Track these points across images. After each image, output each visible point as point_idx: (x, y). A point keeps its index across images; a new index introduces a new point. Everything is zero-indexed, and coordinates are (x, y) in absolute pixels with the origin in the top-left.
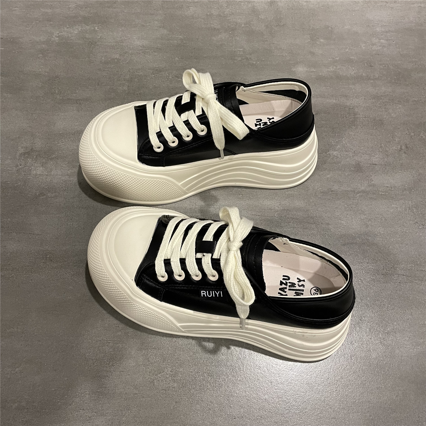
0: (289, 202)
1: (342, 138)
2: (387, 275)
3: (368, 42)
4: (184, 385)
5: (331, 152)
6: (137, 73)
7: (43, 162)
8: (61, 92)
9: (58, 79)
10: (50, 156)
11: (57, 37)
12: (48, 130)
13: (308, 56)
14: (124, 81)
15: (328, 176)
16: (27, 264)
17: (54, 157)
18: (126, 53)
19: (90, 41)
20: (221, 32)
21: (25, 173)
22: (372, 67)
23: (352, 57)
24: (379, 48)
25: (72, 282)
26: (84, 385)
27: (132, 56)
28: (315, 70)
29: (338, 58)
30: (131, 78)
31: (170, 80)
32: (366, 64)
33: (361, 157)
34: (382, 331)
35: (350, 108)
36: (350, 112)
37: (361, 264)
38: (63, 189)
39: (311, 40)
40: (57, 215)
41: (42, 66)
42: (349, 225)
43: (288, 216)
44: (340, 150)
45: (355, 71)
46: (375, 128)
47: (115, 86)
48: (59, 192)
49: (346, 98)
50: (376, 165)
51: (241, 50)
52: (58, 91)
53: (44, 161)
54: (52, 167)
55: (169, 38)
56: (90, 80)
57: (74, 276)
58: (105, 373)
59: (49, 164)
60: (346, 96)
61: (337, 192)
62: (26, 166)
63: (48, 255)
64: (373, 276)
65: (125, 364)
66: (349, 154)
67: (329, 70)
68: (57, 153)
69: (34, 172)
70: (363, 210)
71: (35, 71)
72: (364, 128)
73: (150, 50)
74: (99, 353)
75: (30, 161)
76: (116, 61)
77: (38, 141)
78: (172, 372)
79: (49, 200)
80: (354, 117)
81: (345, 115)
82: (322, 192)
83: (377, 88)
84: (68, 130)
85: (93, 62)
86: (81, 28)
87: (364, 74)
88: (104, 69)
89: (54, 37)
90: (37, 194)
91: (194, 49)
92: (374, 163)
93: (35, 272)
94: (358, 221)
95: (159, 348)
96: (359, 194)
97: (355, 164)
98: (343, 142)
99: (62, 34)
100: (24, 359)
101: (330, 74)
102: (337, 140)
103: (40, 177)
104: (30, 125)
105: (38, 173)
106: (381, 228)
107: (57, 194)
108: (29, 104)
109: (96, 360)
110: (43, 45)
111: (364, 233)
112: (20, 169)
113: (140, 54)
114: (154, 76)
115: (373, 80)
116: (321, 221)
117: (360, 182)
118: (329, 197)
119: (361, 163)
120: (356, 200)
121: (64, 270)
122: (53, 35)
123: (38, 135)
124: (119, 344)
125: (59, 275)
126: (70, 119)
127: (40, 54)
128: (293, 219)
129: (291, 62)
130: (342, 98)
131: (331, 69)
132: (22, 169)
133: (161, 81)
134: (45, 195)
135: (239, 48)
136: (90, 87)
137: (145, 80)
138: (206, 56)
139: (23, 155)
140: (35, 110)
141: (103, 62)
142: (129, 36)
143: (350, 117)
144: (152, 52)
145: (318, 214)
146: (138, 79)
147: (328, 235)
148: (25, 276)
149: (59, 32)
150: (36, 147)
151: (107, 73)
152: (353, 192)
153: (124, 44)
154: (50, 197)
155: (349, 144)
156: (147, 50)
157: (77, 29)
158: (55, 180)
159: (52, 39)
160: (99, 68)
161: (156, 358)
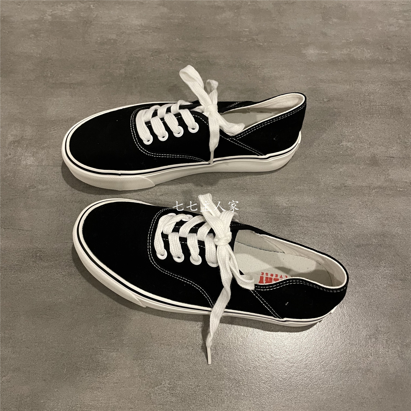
0: (298, 198)
1: (357, 128)
2: (405, 281)
3: (385, 22)
4: (183, 400)
5: (344, 143)
6: (135, 55)
7: (34, 152)
8: (54, 75)
9: (51, 61)
10: (42, 145)
11: (50, 16)
12: (40, 117)
13: (320, 37)
14: (121, 64)
15: (341, 170)
16: (15, 263)
17: (46, 146)
18: (123, 33)
19: (85, 20)
20: (225, 10)
21: (14, 163)
22: (389, 49)
23: (367, 39)
24: (397, 29)
25: (63, 283)
26: (75, 398)
27: (131, 36)
28: (327, 53)
29: (352, 40)
30: (129, 60)
31: (170, 63)
32: (382, 46)
33: (377, 149)
34: (400, 343)
35: (365, 94)
36: (365, 99)
37: (377, 268)
38: (55, 181)
39: (322, 19)
40: (48, 210)
41: (34, 47)
42: (364, 224)
43: (297, 213)
44: (354, 140)
45: (370, 53)
46: (392, 117)
47: (111, 69)
48: (50, 184)
49: (360, 84)
50: (393, 158)
51: (247, 30)
52: (51, 75)
53: (35, 150)
54: (44, 157)
55: (169, 17)
56: (85, 63)
57: (66, 276)
58: (98, 384)
59: (40, 154)
60: (361, 82)
61: (351, 188)
62: (16, 156)
63: (38, 253)
64: (390, 281)
65: (119, 375)
66: (364, 145)
67: (342, 52)
68: (48, 142)
69: (24, 162)
70: (379, 207)
71: (27, 52)
72: (380, 116)
73: (149, 30)
74: (92, 362)
75: (20, 151)
76: (112, 41)
77: (29, 129)
78: (170, 385)
79: (40, 193)
80: (369, 104)
81: (360, 103)
82: (335, 188)
83: (396, 73)
84: (60, 117)
85: (88, 43)
86: (75, 7)
87: (380, 58)
88: (99, 51)
89: (47, 15)
90: (27, 187)
91: (196, 29)
92: (392, 156)
93: (24, 271)
94: (374, 220)
95: (156, 358)
96: (376, 190)
97: (370, 157)
98: (357, 132)
99: (55, 12)
100: (12, 368)
101: (344, 57)
102: (351, 130)
103: (30, 168)
104: (20, 111)
105: (29, 163)
106: (398, 228)
107: (48, 186)
108: (20, 89)
109: (89, 369)
110: (36, 25)
111: (380, 233)
112: (9, 158)
113: (138, 34)
114: (152, 58)
115: (390, 63)
116: (333, 220)
117: (376, 176)
118: (342, 193)
119: (377, 155)
120: (371, 196)
121: (55, 269)
122: (46, 14)
123: (28, 122)
124: (113, 353)
125: (50, 275)
126: (63, 105)
127: (32, 34)
128: (303, 216)
129: (301, 44)
130: (356, 83)
131: (345, 51)
132: (11, 159)
133: (161, 64)
134: (35, 187)
135: (245, 28)
136: (84, 70)
137: (144, 63)
138: (209, 36)
139: (13, 144)
140: (26, 95)
141: (99, 43)
142: (126, 14)
143: (365, 105)
144: (151, 32)
145: (330, 212)
146: (136, 61)
147: (341, 235)
148: (13, 275)
149: (52, 10)
150: (27, 135)
151: (103, 55)
152: (368, 188)
153: (121, 24)
154: (41, 189)
155: (363, 134)
156: (146, 29)
157: (71, 7)
158: (47, 171)
159: (44, 18)
160: (95, 49)
161: (153, 369)
